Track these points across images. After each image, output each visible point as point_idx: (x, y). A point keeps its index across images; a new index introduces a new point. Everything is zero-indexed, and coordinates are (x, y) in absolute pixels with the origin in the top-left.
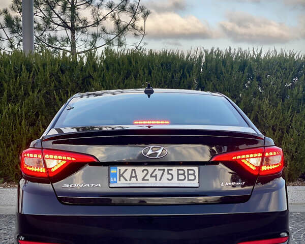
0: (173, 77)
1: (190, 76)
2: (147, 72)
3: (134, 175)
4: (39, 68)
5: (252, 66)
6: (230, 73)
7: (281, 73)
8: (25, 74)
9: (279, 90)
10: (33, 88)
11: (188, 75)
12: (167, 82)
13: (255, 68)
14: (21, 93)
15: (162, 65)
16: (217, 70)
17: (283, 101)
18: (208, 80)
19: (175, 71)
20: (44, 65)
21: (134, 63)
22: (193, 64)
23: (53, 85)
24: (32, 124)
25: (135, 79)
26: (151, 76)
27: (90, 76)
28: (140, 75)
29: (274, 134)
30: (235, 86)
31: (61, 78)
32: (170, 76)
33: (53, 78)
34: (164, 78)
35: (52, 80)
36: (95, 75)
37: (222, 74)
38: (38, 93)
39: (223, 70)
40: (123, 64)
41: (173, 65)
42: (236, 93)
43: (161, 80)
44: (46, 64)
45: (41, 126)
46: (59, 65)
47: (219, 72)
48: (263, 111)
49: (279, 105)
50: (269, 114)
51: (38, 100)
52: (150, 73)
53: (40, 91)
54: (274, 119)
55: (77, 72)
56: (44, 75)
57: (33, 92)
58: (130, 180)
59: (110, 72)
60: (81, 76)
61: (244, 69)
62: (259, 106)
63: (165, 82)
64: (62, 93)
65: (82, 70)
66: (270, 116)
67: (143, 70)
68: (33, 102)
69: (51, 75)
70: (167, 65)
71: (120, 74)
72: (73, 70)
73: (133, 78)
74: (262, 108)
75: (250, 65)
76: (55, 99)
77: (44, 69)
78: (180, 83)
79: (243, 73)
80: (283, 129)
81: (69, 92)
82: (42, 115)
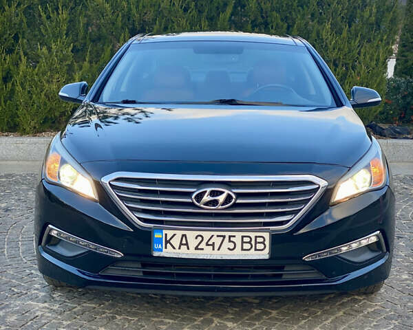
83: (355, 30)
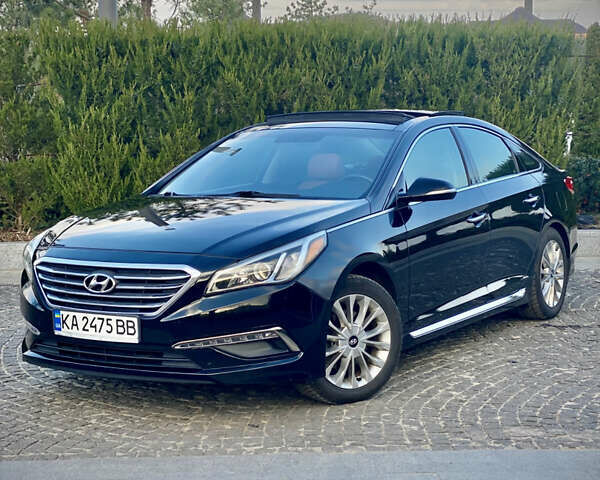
0: (350, 63)
1: (377, 61)
2: (309, 55)
6: (439, 55)
7: (519, 55)
8: (114, 59)
9: (517, 82)
10: (127, 82)
11: (374, 60)
12: (341, 72)
13: (479, 47)
14: (109, 89)
15: (333, 44)
16: (419, 51)
17: (522, 99)
18: (406, 67)
19: (354, 53)
21: (288, 41)
23: (159, 76)
24: (128, 140)
25: (291, 67)
26: (316, 61)
27: (219, 63)
28: (298, 61)
30: (448, 76)
31: (173, 66)
33: (160, 66)
34: (336, 65)
35: (158, 68)
36: (227, 60)
37: (428, 57)
38: (135, 89)
39: (429, 51)
40: (272, 42)
41: (350, 44)
43: (332, 68)
44: (147, 42)
45: (141, 142)
46: (168, 44)
47: (423, 54)
49: (515, 105)
51: (136, 100)
53: (138, 87)
56: (145, 61)
57: (128, 88)
59: (251, 56)
60: (204, 63)
61: (463, 49)
64: (174, 90)
69: (157, 60)
70: (340, 44)
71: (268, 59)
83: (529, 104)
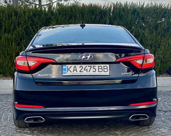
0: (95, 18)
1: (105, 17)
3: (75, 69)
4: (21, 14)
5: (139, 12)
6: (127, 15)
7: (155, 15)
8: (14, 17)
9: (154, 25)
10: (18, 25)
11: (104, 17)
12: (93, 21)
13: (140, 13)
14: (12, 28)
15: (89, 12)
16: (119, 14)
17: (156, 31)
18: (115, 20)
19: (97, 15)
20: (24, 12)
22: (106, 11)
23: (29, 23)
24: (18, 45)
25: (75, 19)
26: (83, 17)
27: (50, 18)
28: (77, 17)
29: (151, 49)
30: (130, 23)
31: (34, 20)
32: (94, 17)
33: (30, 19)
34: (91, 19)
35: (29, 20)
36: (53, 17)
37: (123, 16)
38: (21, 27)
39: (123, 14)
40: (68, 11)
41: (95, 12)
42: (131, 27)
43: (89, 20)
44: (25, 12)
45: (23, 46)
46: (32, 12)
47: (121, 15)
48: (145, 36)
49: (154, 33)
50: (149, 38)
51: (21, 32)
52: (83, 16)
53: (22, 27)
54: (151, 40)
55: (43, 16)
56: (25, 18)
57: (19, 27)
58: (73, 72)
59: (61, 16)
60: (45, 18)
61: (135, 13)
62: (143, 34)
63: (91, 21)
64: (34, 28)
65: (45, 15)
66: (149, 39)
67: (79, 14)
68: (19, 33)
69: (29, 18)
70: (92, 12)
71: (67, 17)
72: (40, 15)
73: (74, 19)
74: (145, 35)
75: (138, 11)
76: (31, 31)
77: (24, 14)
78: (99, 21)
79: (134, 15)
80: (157, 46)
81: (38, 27)
82: (24, 39)
